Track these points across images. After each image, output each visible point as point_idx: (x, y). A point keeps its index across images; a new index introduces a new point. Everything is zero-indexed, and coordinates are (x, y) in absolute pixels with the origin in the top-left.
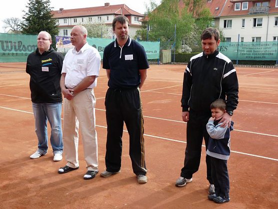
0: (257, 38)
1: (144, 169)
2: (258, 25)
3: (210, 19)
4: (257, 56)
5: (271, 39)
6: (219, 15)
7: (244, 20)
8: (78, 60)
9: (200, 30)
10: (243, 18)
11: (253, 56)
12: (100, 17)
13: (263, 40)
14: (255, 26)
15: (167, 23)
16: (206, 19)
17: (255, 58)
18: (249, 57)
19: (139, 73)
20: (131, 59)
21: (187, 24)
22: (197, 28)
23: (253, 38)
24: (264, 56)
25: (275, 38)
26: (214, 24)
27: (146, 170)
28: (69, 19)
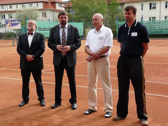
0: (152, 18)
1: (146, 115)
2: (153, 8)
3: (118, 5)
4: (157, 31)
5: (163, 19)
6: (124, 2)
7: (142, 5)
8: (99, 37)
9: (111, 13)
10: (142, 3)
11: (154, 31)
12: (31, 4)
13: (157, 19)
14: (151, 9)
15: (87, 8)
16: (115, 5)
17: (155, 32)
18: (151, 32)
19: (142, 46)
20: (135, 36)
21: (101, 8)
22: (109, 11)
23: (150, 18)
24: (162, 31)
25: (166, 18)
26: (120, 8)
27: (147, 116)
28: (6, 6)
